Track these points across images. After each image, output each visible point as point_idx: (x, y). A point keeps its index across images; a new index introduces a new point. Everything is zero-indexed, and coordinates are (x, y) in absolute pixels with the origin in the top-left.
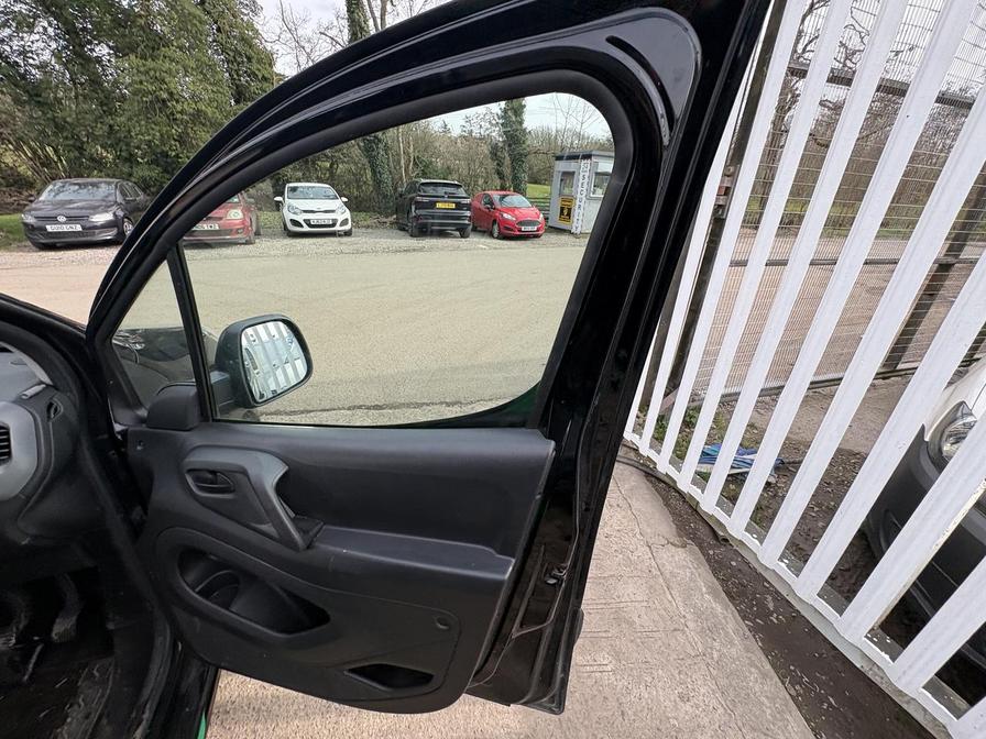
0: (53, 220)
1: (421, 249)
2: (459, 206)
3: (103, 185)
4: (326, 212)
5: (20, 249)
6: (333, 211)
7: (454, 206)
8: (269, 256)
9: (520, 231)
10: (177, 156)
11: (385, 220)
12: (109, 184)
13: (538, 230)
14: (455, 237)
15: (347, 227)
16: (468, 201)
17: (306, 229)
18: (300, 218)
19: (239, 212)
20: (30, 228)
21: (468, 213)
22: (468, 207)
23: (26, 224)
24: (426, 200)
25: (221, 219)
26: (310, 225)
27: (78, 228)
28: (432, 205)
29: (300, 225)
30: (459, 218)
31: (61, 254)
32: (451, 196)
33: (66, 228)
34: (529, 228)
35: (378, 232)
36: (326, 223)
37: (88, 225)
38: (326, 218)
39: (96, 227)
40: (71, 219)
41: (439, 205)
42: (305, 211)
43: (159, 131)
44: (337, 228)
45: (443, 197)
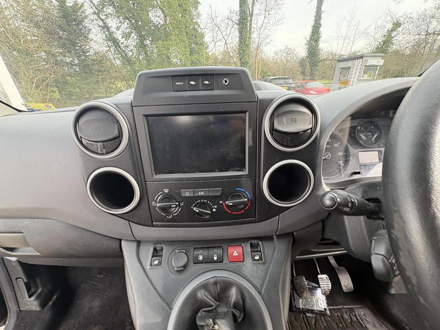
2: (290, 88)
7: (287, 88)
32: (286, 83)
45: (282, 84)
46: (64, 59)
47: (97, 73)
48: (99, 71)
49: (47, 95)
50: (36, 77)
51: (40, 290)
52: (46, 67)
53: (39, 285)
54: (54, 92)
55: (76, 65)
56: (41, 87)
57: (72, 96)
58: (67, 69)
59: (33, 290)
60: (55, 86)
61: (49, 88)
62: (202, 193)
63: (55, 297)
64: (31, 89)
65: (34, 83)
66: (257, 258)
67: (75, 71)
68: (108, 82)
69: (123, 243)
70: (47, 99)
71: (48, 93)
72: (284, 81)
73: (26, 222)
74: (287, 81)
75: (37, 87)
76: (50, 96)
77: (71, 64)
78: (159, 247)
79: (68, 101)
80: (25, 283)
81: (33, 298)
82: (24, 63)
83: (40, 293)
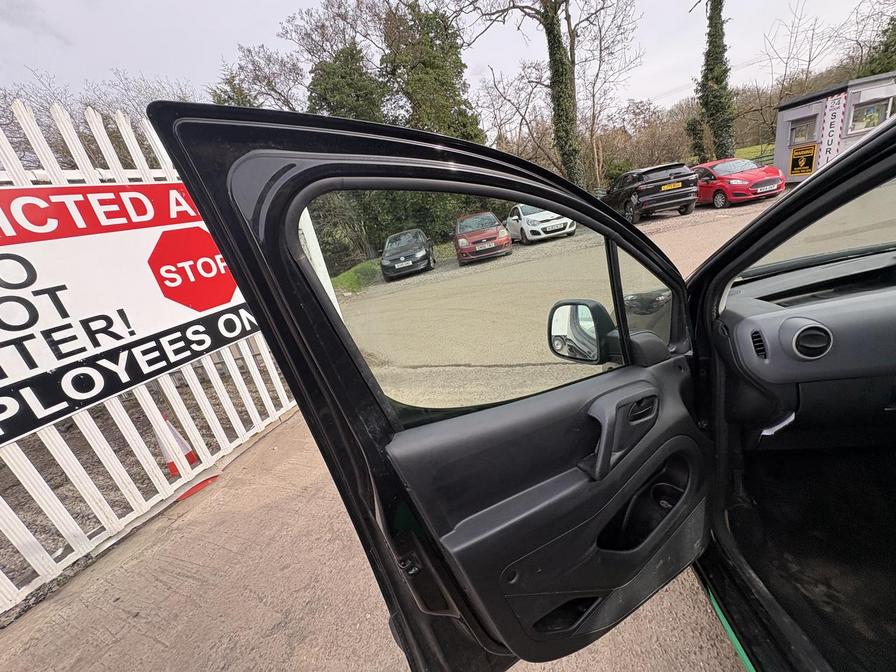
0: (398, 260)
2: (686, 184)
4: (558, 218)
5: (378, 283)
7: (680, 185)
9: (756, 193)
13: (778, 188)
15: (573, 229)
17: (543, 235)
18: (538, 228)
19: (505, 230)
20: (386, 268)
21: (695, 189)
22: (695, 183)
24: (650, 186)
25: (495, 238)
26: (546, 232)
27: (410, 263)
28: (658, 189)
29: (539, 234)
30: (687, 195)
31: (403, 281)
32: (677, 176)
33: (404, 265)
34: (768, 188)
36: (559, 227)
37: (415, 260)
38: (559, 223)
39: (418, 261)
40: (407, 258)
41: (663, 188)
42: (542, 222)
44: (566, 230)
45: (669, 179)
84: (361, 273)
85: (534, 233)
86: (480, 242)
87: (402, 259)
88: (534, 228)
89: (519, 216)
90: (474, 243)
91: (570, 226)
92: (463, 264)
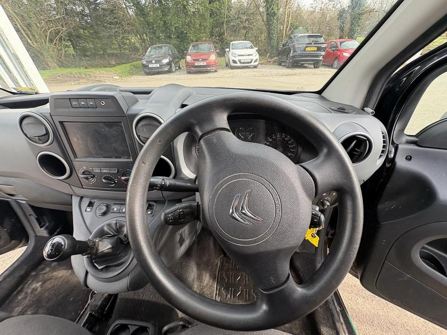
0: (151, 62)
1: (295, 74)
2: (319, 49)
3: (164, 47)
4: (248, 55)
5: (141, 75)
6: (252, 55)
7: (316, 49)
8: (225, 77)
10: (186, 33)
11: (270, 60)
12: (165, 46)
14: (310, 68)
15: (256, 63)
16: (324, 46)
17: (239, 64)
18: (236, 59)
19: (214, 56)
20: (145, 66)
21: (323, 53)
22: (324, 49)
23: (143, 64)
24: (301, 46)
25: (207, 60)
26: (240, 62)
27: (158, 65)
28: (304, 49)
29: (236, 63)
30: (317, 56)
31: (153, 76)
32: (316, 43)
33: (154, 66)
35: (268, 66)
36: (248, 61)
37: (162, 64)
38: (248, 58)
39: (163, 65)
40: (157, 62)
41: (307, 49)
42: (239, 56)
43: (181, 21)
44: (253, 64)
45: (311, 44)
46: (74, 7)
47: (109, 26)
48: (111, 23)
49: (61, 49)
50: (48, 30)
51: (47, 224)
52: (57, 17)
53: (47, 221)
54: (69, 47)
55: (86, 16)
56: (55, 41)
57: (86, 51)
58: (78, 20)
59: (43, 224)
60: (68, 40)
61: (63, 42)
62: (106, 171)
63: (59, 230)
64: (46, 43)
65: (48, 37)
66: (149, 213)
67: (87, 22)
68: (121, 37)
69: (73, 197)
70: (63, 55)
71: (63, 48)
72: (315, 40)
73: (13, 179)
74: (319, 39)
75: (51, 41)
76: (65, 51)
77: (82, 14)
78: (93, 201)
79: (83, 58)
80: (36, 219)
81: (43, 229)
82: (34, 13)
83: (48, 226)
84: (134, 66)
85: (234, 62)
86: (198, 60)
87: (154, 62)
88: (235, 59)
89: (230, 49)
90: (194, 60)
91: (255, 62)
92: (189, 73)
